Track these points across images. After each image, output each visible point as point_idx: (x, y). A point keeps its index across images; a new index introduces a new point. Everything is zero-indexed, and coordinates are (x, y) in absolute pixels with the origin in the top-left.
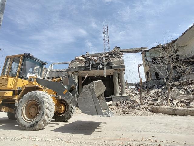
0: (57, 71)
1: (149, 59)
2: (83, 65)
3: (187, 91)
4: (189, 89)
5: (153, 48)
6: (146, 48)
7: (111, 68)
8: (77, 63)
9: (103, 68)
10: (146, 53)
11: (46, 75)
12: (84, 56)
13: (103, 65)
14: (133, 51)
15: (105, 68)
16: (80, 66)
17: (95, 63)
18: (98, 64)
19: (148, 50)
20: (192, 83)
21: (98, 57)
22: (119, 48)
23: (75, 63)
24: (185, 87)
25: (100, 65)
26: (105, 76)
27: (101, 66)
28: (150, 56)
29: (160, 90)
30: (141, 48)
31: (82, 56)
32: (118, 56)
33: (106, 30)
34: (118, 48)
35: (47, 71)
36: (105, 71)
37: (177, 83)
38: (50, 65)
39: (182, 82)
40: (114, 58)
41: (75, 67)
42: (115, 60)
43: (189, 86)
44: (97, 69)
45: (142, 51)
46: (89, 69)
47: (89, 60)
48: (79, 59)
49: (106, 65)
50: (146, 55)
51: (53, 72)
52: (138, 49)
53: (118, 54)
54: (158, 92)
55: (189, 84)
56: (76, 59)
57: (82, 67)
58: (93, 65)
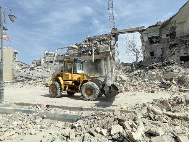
0: (62, 54)
1: (146, 39)
2: (76, 52)
3: (166, 71)
4: (168, 69)
5: (149, 27)
6: (143, 27)
7: (98, 54)
8: (72, 50)
9: (91, 55)
10: (143, 32)
11: (54, 59)
12: (77, 44)
13: (91, 51)
14: (130, 31)
15: (93, 54)
16: (74, 53)
17: (85, 50)
18: (88, 51)
19: (145, 29)
20: (172, 63)
21: (88, 44)
22: (117, 29)
23: (70, 51)
24: (165, 68)
25: (90, 51)
26: (93, 61)
27: (90, 53)
28: (147, 36)
29: (142, 71)
30: (139, 27)
31: (76, 44)
32: (105, 42)
33: (111, 5)
34: (115, 29)
35: (55, 55)
36: (93, 57)
37: (159, 64)
38: (57, 50)
39: (164, 63)
40: (102, 44)
41: (70, 54)
42: (102, 46)
43: (169, 66)
44: (87, 55)
45: (139, 30)
46: (81, 56)
47: (81, 48)
48: (73, 47)
49: (94, 52)
50: (143, 35)
51: (59, 56)
52: (135, 28)
53: (106, 40)
54: (141, 72)
55: (170, 65)
56: (71, 47)
57: (76, 54)
58: (84, 52)
